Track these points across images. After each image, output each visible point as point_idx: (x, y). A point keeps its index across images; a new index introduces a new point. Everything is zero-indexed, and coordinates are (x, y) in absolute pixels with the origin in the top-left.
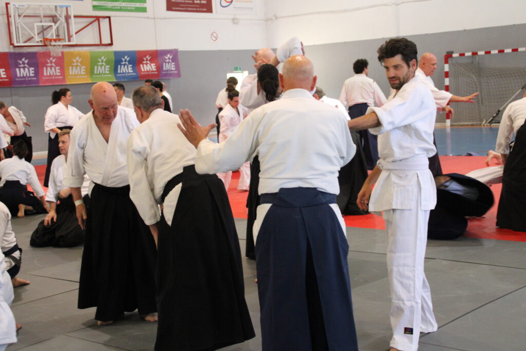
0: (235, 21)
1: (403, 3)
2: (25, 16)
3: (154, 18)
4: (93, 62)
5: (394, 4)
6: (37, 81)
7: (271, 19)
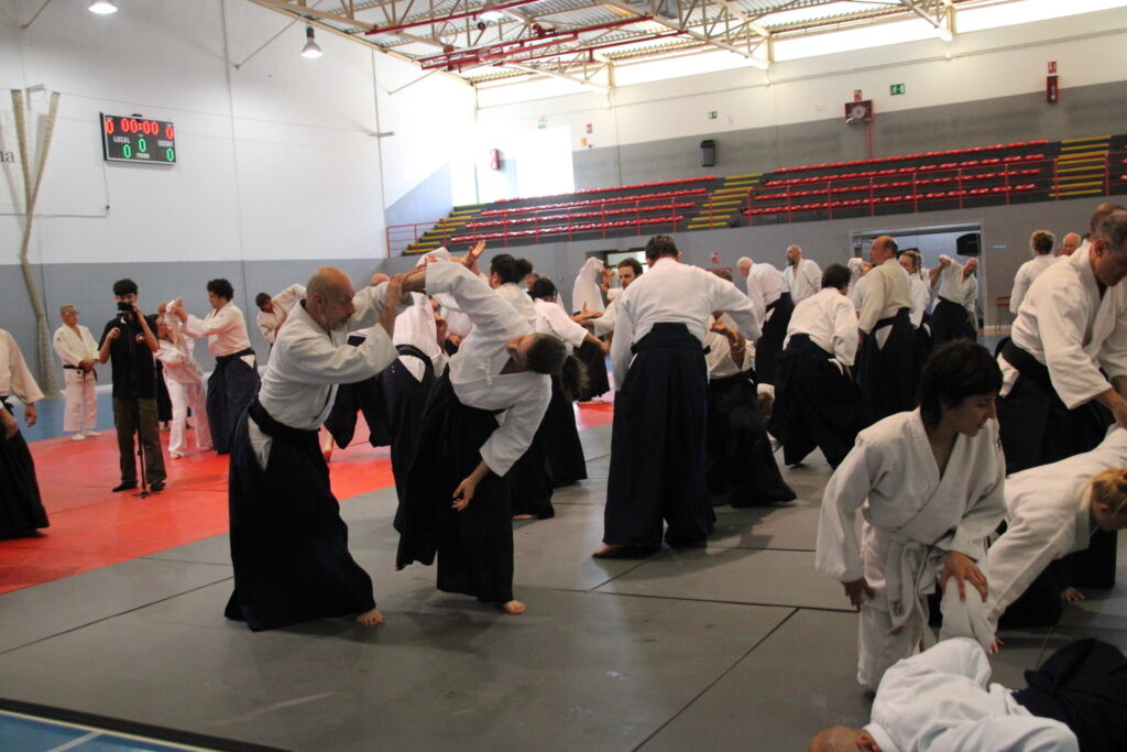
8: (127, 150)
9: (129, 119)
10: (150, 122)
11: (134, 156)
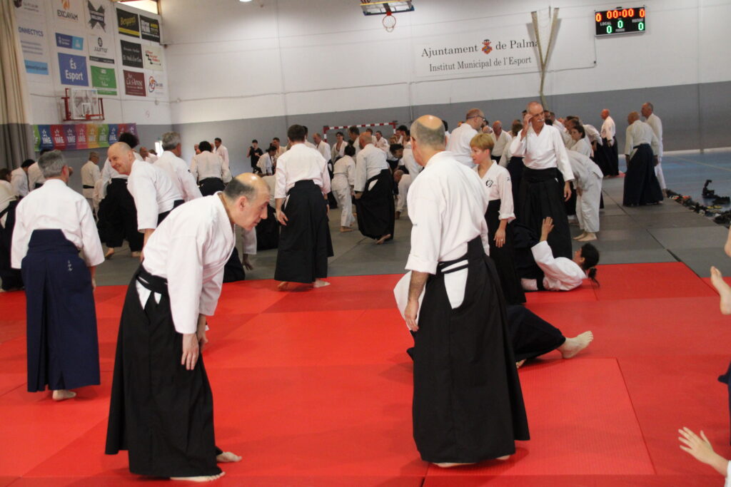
0: (156, 102)
1: (289, 93)
2: (76, 98)
3: (121, 100)
4: (99, 132)
5: (282, 93)
6: (75, 146)
7: (176, 102)
8: (609, 29)
9: (612, 11)
10: (628, 10)
11: (614, 31)
